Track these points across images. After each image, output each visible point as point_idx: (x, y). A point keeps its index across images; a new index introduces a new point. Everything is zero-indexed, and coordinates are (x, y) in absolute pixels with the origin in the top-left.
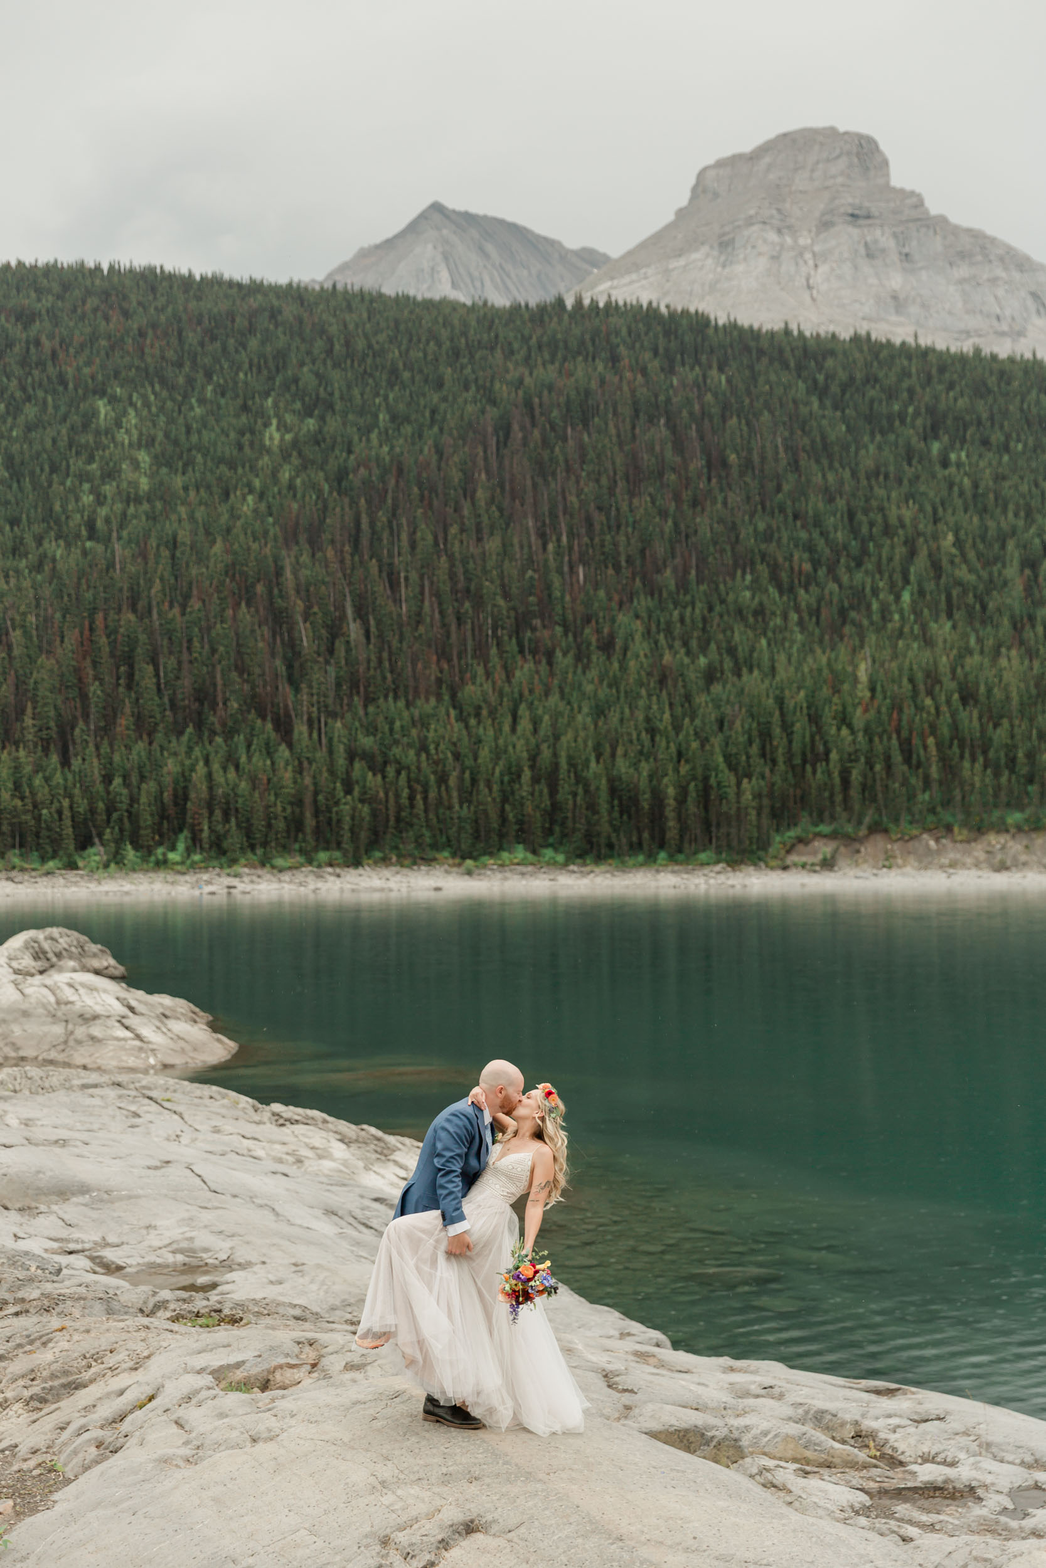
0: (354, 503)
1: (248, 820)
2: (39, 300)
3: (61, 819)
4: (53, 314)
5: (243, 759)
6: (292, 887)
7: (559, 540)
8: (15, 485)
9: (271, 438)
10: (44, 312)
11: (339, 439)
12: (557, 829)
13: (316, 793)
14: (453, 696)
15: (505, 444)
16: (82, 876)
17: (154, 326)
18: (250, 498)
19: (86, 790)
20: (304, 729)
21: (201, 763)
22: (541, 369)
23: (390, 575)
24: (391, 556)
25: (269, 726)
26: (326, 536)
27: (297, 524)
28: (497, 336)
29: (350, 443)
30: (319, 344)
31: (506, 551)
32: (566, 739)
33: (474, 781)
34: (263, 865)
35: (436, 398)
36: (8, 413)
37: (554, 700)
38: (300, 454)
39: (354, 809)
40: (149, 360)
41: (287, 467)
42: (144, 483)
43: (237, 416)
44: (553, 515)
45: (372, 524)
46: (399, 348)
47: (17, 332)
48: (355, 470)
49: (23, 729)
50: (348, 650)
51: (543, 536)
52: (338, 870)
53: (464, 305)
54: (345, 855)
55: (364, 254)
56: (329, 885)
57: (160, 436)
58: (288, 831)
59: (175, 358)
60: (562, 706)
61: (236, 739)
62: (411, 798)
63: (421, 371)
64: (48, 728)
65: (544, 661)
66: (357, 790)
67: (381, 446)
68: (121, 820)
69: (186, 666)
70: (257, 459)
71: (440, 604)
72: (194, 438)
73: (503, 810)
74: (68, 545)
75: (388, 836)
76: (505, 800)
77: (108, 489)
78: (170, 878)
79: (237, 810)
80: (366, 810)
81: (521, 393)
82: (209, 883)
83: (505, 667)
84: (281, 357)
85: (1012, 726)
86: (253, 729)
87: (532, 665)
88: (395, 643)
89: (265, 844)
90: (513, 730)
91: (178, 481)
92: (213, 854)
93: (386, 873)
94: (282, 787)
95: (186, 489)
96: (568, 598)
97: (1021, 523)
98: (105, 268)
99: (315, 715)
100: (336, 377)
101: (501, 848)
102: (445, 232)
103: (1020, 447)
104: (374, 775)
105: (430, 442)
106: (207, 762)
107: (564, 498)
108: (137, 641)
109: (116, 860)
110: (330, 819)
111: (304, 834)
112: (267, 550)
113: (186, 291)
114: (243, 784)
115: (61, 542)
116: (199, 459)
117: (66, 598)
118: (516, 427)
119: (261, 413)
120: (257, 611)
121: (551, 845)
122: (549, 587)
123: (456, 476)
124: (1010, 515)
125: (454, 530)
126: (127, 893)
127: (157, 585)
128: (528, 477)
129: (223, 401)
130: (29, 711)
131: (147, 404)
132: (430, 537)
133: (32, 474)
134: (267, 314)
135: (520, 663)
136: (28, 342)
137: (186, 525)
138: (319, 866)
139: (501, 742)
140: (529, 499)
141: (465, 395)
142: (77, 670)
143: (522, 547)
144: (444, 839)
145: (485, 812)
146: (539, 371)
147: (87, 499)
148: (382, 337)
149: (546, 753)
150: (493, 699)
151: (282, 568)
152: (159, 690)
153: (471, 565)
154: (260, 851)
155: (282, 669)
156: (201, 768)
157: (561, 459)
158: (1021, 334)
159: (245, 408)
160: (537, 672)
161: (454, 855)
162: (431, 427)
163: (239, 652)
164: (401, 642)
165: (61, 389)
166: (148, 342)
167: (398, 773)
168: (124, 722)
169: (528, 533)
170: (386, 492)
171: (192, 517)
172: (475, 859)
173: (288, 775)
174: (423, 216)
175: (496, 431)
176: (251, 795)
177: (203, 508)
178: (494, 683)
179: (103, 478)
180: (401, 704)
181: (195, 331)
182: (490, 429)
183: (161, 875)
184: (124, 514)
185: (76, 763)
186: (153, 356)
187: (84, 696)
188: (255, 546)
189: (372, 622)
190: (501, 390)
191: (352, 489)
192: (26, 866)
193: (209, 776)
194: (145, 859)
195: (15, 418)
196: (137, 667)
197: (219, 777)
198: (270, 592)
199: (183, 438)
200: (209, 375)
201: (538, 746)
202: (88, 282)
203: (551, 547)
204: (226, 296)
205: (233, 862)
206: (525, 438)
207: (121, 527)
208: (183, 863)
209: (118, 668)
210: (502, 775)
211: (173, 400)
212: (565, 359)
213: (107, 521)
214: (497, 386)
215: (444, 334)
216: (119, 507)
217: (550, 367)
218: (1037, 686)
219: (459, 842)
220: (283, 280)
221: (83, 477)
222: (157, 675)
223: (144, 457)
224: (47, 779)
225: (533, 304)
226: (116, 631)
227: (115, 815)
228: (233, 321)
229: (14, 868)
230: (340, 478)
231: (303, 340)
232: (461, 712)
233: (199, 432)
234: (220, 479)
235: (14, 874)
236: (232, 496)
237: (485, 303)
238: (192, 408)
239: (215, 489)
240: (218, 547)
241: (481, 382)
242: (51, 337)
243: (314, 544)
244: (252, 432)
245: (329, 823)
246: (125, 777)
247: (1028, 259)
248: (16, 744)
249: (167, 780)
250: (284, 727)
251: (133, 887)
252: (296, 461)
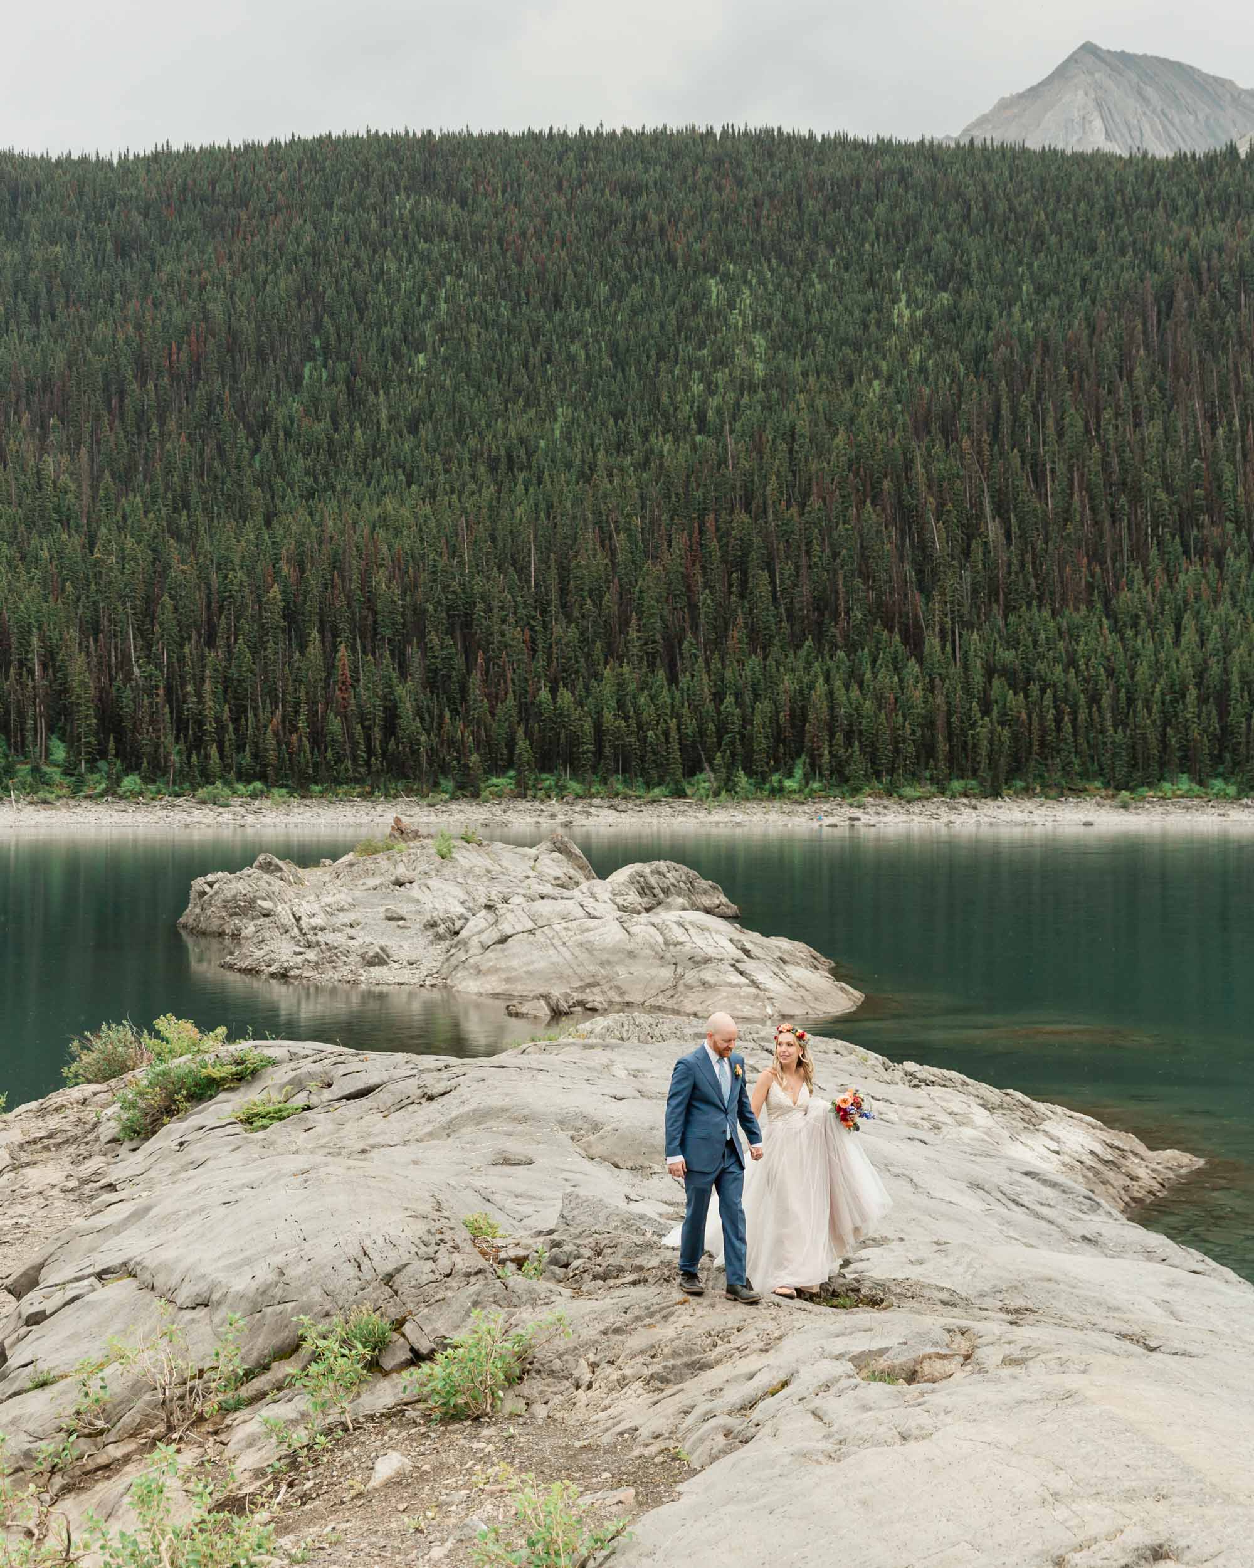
0: (993, 386)
1: (873, 744)
2: (646, 171)
3: (667, 741)
4: (661, 186)
5: (868, 676)
6: (922, 819)
7: (1230, 424)
8: (620, 375)
9: (900, 316)
10: (651, 183)
11: (976, 315)
12: (1228, 755)
13: (949, 714)
14: (1107, 603)
15: (1168, 316)
16: (690, 805)
17: (771, 195)
18: (876, 383)
19: (695, 709)
20: (937, 641)
21: (821, 680)
22: (1210, 229)
23: (1034, 466)
24: (1035, 445)
25: (897, 638)
26: (961, 424)
27: (929, 411)
28: (1158, 192)
29: (989, 319)
30: (955, 208)
31: (1168, 438)
32: (1239, 652)
33: (1131, 701)
34: (890, 795)
35: (1087, 265)
36: (612, 296)
37: (1224, 608)
38: (932, 332)
39: (992, 732)
40: (765, 232)
41: (918, 347)
42: (759, 370)
43: (863, 292)
44: (1224, 396)
45: (1014, 410)
46: (1045, 209)
47: (622, 206)
48: (995, 350)
49: (627, 642)
50: (986, 552)
51: (1211, 419)
52: (974, 801)
53: (1120, 157)
54: (981, 784)
55: (1005, 105)
56: (964, 817)
57: (777, 316)
58: (917, 757)
59: (794, 230)
60: (1233, 615)
61: (859, 653)
62: (1058, 720)
63: (1070, 235)
64: (654, 642)
65: (1213, 563)
66: (995, 714)
67: (1024, 321)
68: (733, 742)
69: (804, 571)
70: (884, 339)
71: (1091, 498)
72: (815, 318)
73: (1164, 734)
74: (676, 439)
75: (1033, 763)
76: (1166, 723)
77: (720, 377)
78: (786, 808)
79: (860, 732)
80: (1006, 733)
81: (1186, 256)
82: (828, 814)
83: (1167, 570)
84: (912, 222)
86: (879, 642)
87: (1198, 568)
88: (1040, 544)
89: (891, 771)
90: (1177, 642)
91: (797, 367)
92: (833, 781)
93: (1029, 805)
94: (912, 707)
95: (805, 374)
96: (1240, 490)
98: (718, 131)
99: (948, 626)
100: (974, 246)
101: (1162, 778)
102: (1097, 75)
104: (1015, 694)
105: (1081, 315)
106: (827, 680)
107: (1237, 375)
108: (750, 543)
109: (727, 789)
110: (966, 743)
111: (936, 760)
112: (895, 441)
113: (806, 155)
114: (868, 703)
115: (669, 437)
116: (820, 340)
117: (674, 498)
118: (1180, 295)
119: (889, 288)
120: (884, 509)
121: (1221, 775)
122: (1218, 478)
123: (1110, 353)
125: (1107, 414)
126: (739, 824)
127: (773, 483)
128: (1194, 352)
129: (846, 276)
130: (634, 621)
131: (762, 282)
132: (1080, 423)
133: (639, 362)
134: (895, 177)
135: (1184, 566)
136: (634, 217)
137: (805, 414)
138: (953, 797)
139: (1162, 655)
140: (1196, 379)
141: (1121, 260)
142: (685, 577)
143: (1186, 433)
144: (1096, 767)
145: (1144, 736)
146: (1208, 230)
147: (698, 388)
148: (1026, 198)
149: (1215, 669)
150: (1152, 606)
151: (912, 461)
152: (775, 599)
153: (1128, 455)
154: (886, 779)
155: (912, 575)
156: (821, 686)
157: (1233, 330)
159: (871, 283)
160: (1205, 575)
161: (1106, 785)
162: (1081, 299)
163: (863, 555)
164: (1046, 543)
165: (669, 267)
166: (764, 212)
167: (1043, 691)
168: (736, 635)
169: (1194, 417)
170: (1030, 373)
171: (811, 406)
172: (1133, 790)
173: (918, 694)
174: (1073, 59)
175: (1157, 301)
176: (876, 716)
177: (823, 396)
178: (1154, 589)
179: (714, 364)
180: (1046, 613)
181: (815, 198)
182: (1150, 299)
183: (777, 804)
184: (737, 404)
185: (684, 680)
186: (770, 228)
187: (693, 607)
188: (882, 437)
189: (1013, 520)
190: (1164, 253)
191: (990, 371)
192: (630, 793)
193: (830, 694)
194: (759, 787)
195: (620, 301)
196: (751, 572)
197: (841, 695)
198: (898, 488)
199: (801, 315)
200: (831, 246)
201: (1205, 661)
202: (700, 150)
203: (1220, 431)
204: (851, 159)
205: (856, 791)
206: (1191, 306)
207: (734, 418)
208: (800, 791)
209: (730, 575)
210: (1163, 694)
211: (792, 276)
212: (1238, 216)
213: (719, 411)
214: (1158, 248)
215: (1098, 191)
216: (731, 396)
217: (1221, 226)
219: (1113, 769)
220: (914, 139)
221: (693, 364)
222: (773, 582)
223: (759, 341)
224: (653, 698)
225: (1200, 153)
226: (727, 534)
227: (727, 738)
228: (858, 186)
229: (617, 795)
230: (979, 355)
231: (936, 204)
232: (1116, 622)
233: (820, 312)
234: (842, 363)
235: (616, 801)
236: (856, 381)
237: (1145, 155)
238: (812, 285)
239: (837, 374)
240: (840, 439)
241: (1139, 245)
242: (659, 211)
243: (949, 434)
244: (879, 310)
245: (964, 749)
246: (737, 695)
248: (620, 659)
249: (784, 699)
250: (914, 641)
251: (746, 818)
252: (927, 340)
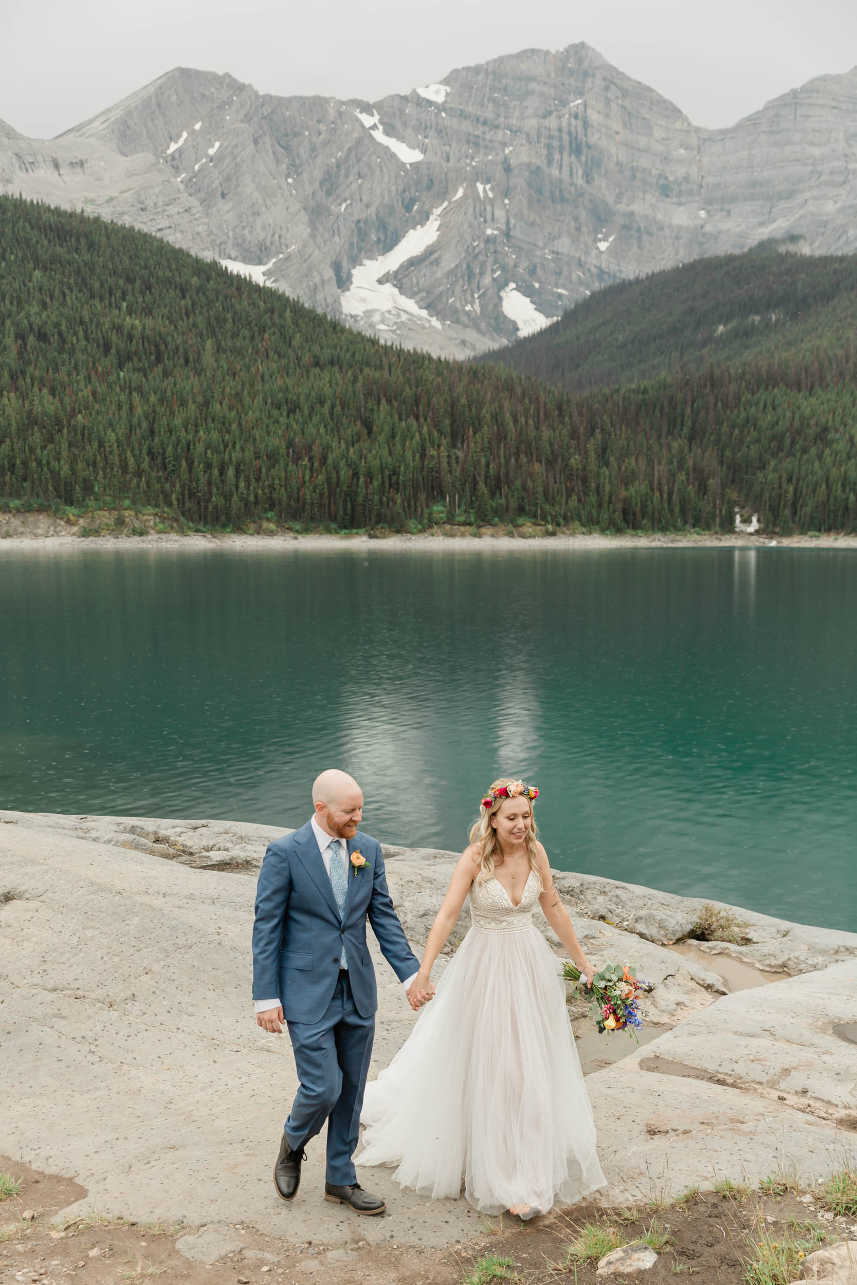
85: (12, 443)
97: (15, 309)
103: (13, 257)
124: (8, 303)
158: (9, 181)
218: (28, 417)
247: (13, 130)
